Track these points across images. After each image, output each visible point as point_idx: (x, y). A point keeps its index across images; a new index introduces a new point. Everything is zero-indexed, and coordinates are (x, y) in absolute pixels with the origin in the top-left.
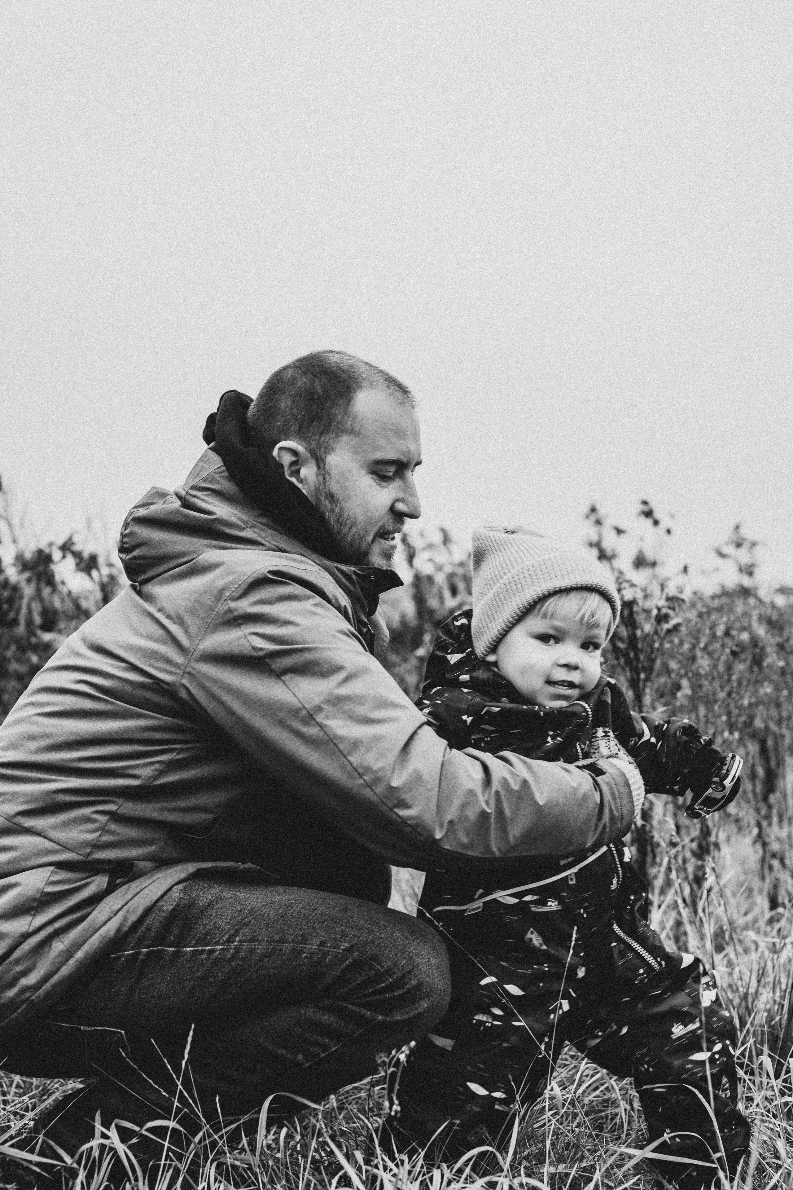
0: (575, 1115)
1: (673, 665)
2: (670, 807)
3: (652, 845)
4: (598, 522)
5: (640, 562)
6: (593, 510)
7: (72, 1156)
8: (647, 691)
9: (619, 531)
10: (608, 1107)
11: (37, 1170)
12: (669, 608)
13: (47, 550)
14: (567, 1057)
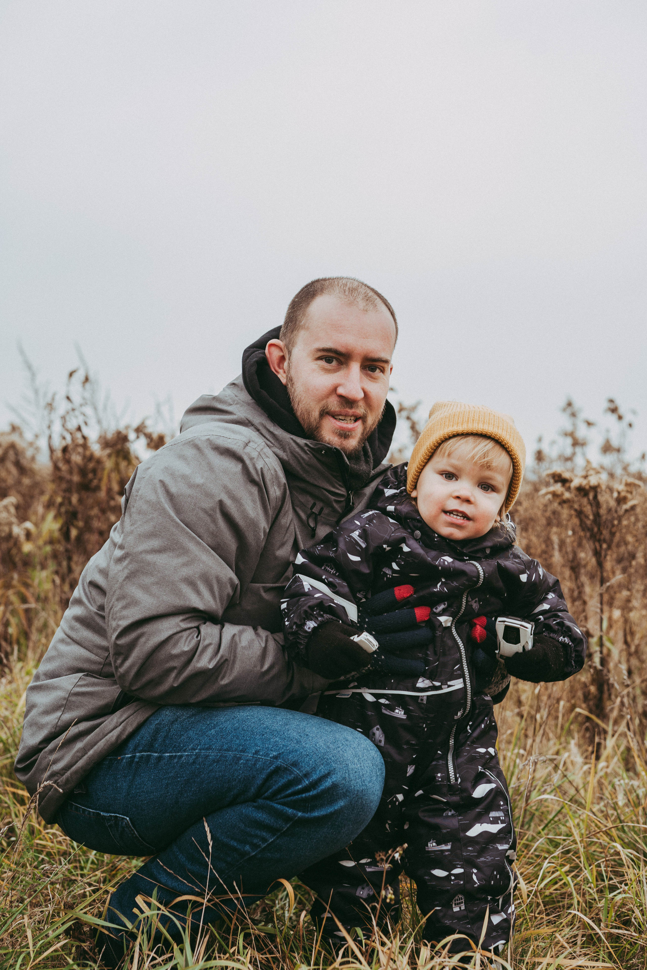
0: (538, 905)
1: (630, 538)
2: (624, 654)
3: (608, 684)
4: (573, 415)
5: (607, 448)
6: (570, 404)
7: (133, 923)
8: (608, 558)
9: (589, 424)
10: (564, 898)
11: (107, 932)
12: (628, 491)
13: (124, 432)
14: (533, 856)
